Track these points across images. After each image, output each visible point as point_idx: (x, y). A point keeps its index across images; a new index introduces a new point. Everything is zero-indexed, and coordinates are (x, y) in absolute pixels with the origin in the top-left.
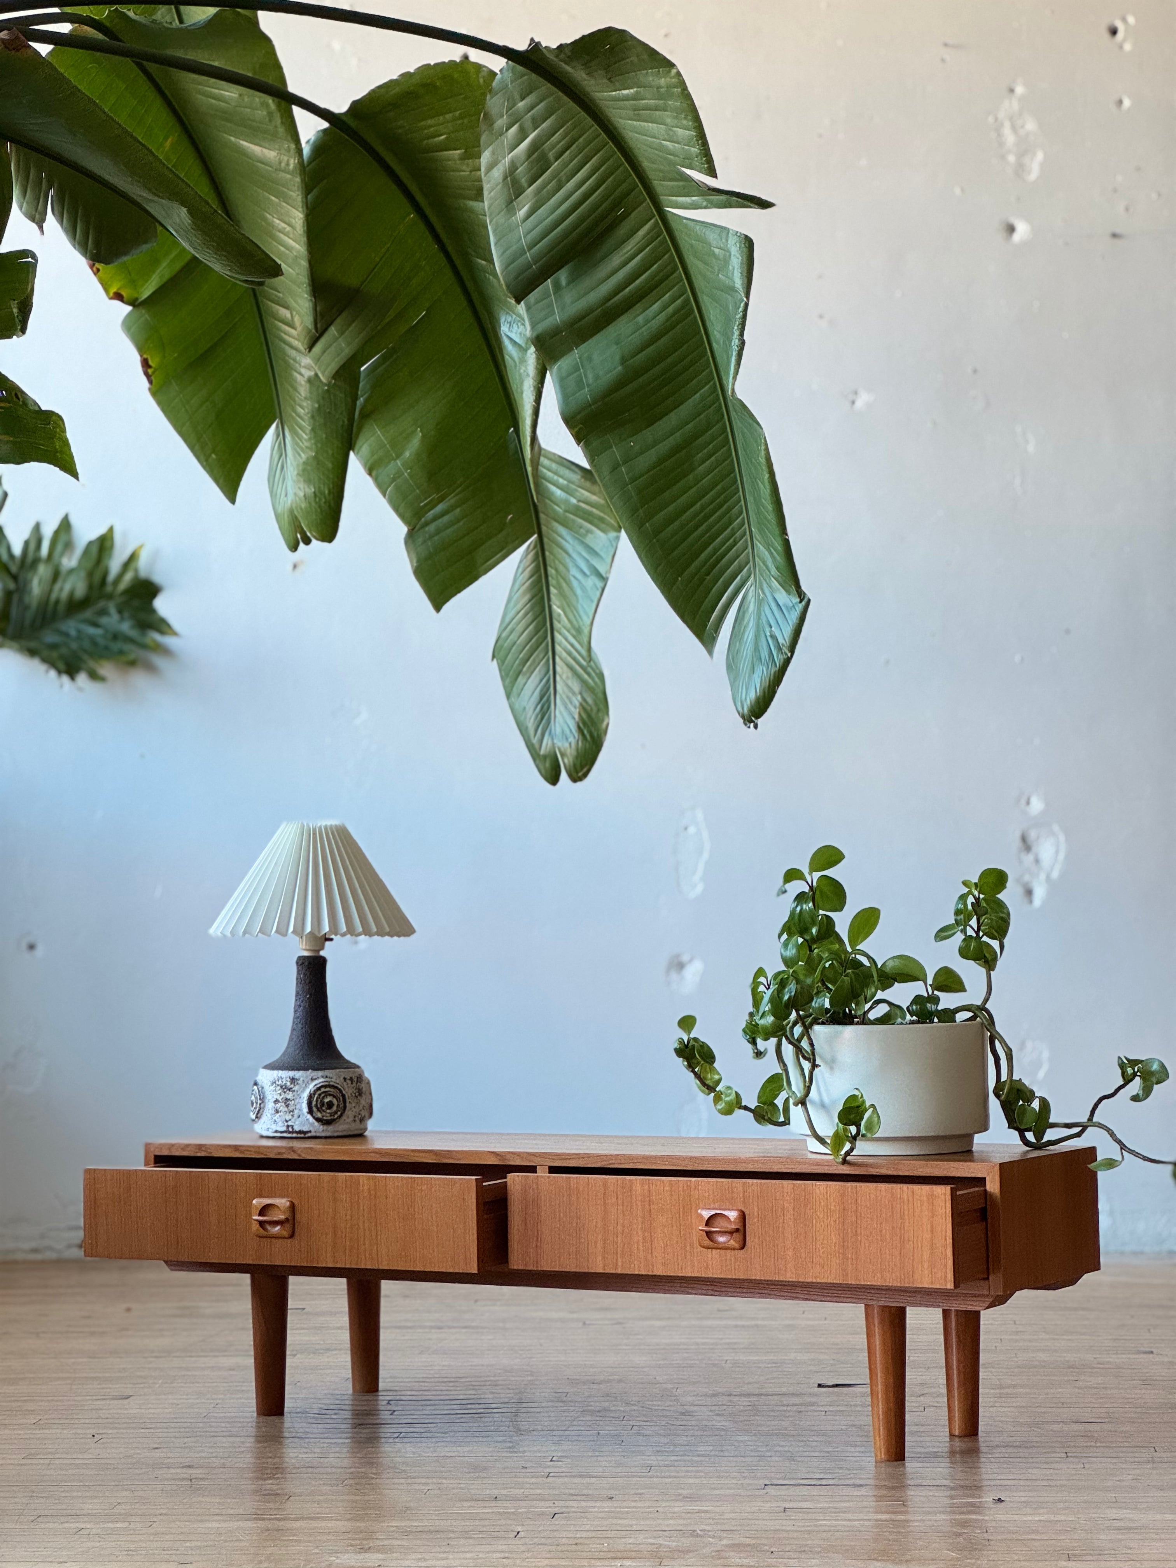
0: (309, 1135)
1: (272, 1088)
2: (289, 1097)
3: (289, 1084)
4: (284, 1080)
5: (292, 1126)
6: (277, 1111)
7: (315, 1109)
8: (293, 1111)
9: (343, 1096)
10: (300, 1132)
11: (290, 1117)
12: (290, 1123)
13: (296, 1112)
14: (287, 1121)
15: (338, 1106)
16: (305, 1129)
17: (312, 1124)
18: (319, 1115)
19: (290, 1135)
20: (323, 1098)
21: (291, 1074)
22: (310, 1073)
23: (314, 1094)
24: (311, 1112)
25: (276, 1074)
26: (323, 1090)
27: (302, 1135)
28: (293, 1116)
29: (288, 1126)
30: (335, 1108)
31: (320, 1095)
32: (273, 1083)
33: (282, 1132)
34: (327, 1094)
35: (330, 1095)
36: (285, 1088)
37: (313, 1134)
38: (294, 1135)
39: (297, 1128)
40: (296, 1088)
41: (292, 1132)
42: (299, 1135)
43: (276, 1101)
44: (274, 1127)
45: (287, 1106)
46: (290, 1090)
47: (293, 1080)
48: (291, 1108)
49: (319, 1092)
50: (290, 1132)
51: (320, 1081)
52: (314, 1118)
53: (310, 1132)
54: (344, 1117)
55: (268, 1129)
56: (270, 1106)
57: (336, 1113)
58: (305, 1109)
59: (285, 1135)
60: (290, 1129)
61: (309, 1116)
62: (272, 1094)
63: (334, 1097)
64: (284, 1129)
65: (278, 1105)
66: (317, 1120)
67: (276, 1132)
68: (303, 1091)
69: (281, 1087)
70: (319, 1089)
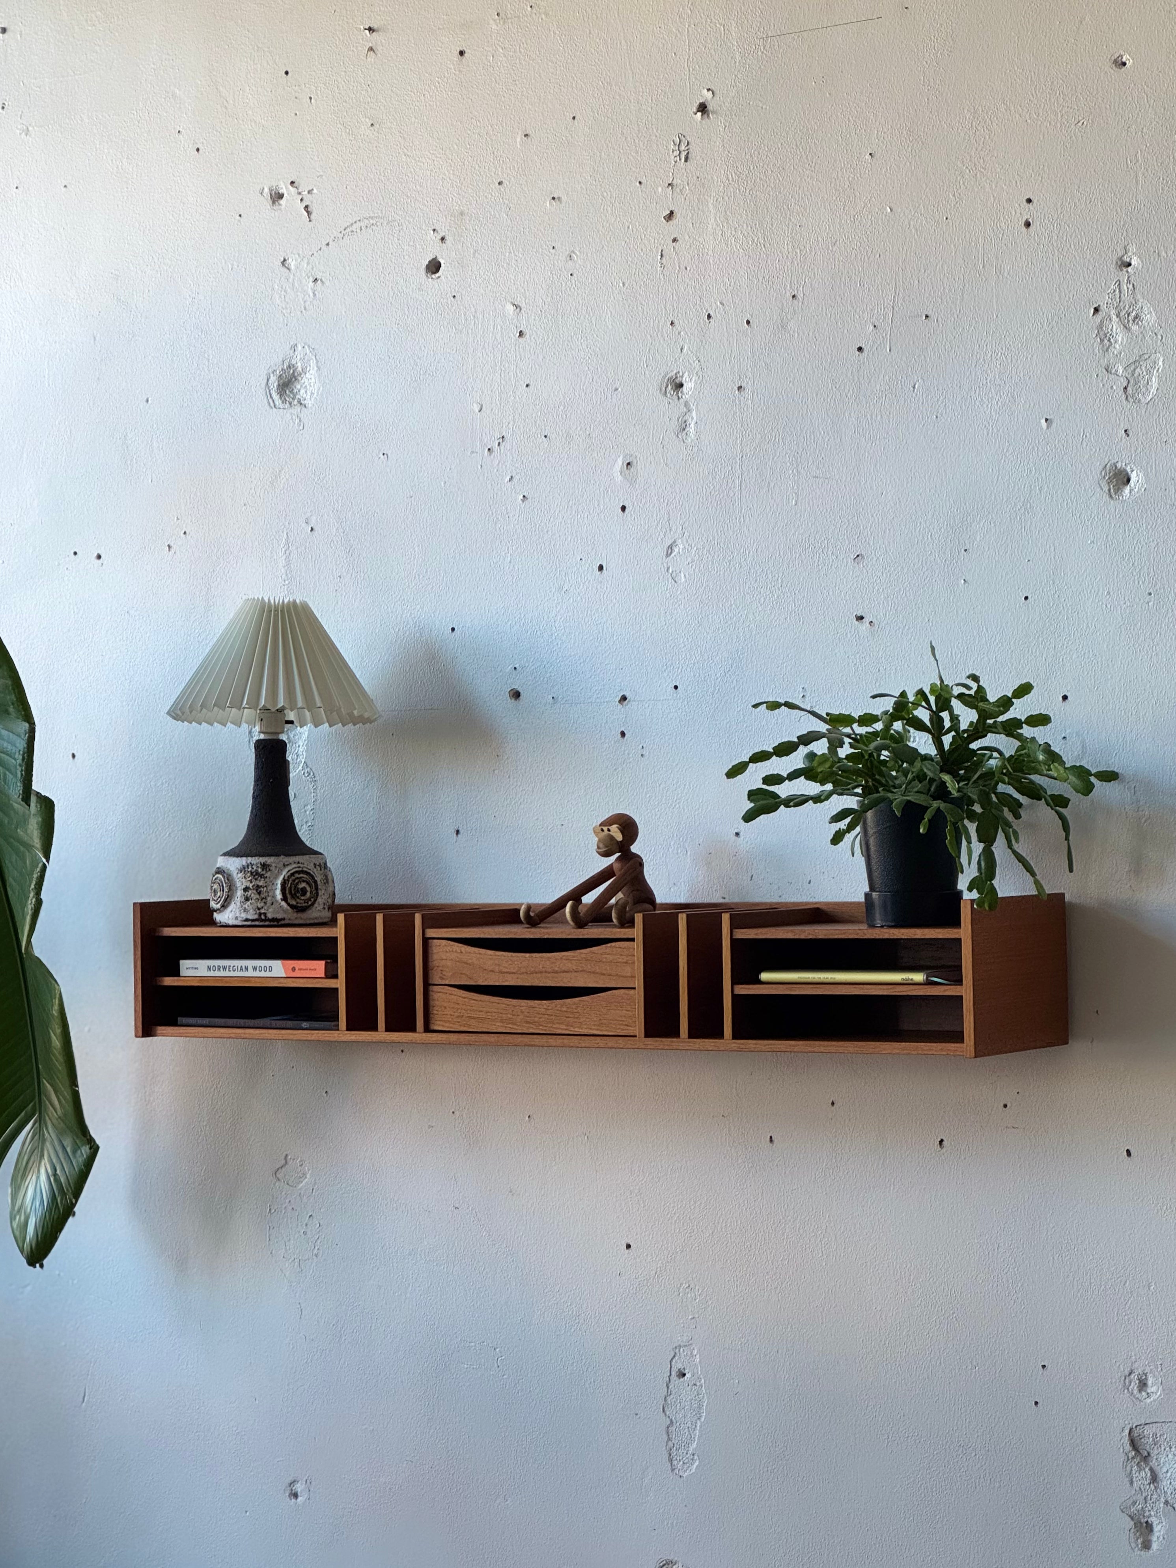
0: (283, 922)
1: (240, 875)
2: (261, 884)
3: (260, 870)
4: (255, 868)
5: (265, 914)
6: (247, 899)
7: (288, 896)
8: (266, 898)
9: (316, 882)
10: (273, 920)
11: (262, 904)
12: (262, 911)
13: (269, 899)
14: (259, 909)
15: (311, 892)
16: (279, 916)
17: (285, 911)
18: (293, 903)
19: (261, 923)
20: (297, 884)
21: (262, 860)
22: (283, 859)
23: (288, 880)
24: (285, 899)
25: (243, 861)
26: (297, 875)
27: (275, 923)
28: (265, 903)
29: (260, 914)
30: (308, 894)
31: (294, 881)
32: (243, 869)
33: (253, 920)
34: (301, 880)
35: (304, 881)
36: (255, 875)
37: (286, 922)
38: (267, 923)
39: (270, 916)
40: (268, 875)
41: (265, 920)
42: (272, 923)
43: (246, 889)
44: (244, 916)
45: (259, 893)
46: (261, 876)
47: (264, 866)
48: (263, 896)
49: (293, 878)
50: (262, 920)
51: (292, 868)
52: (289, 904)
53: (284, 919)
54: (316, 905)
55: (236, 918)
56: (239, 893)
57: (309, 899)
58: (279, 895)
59: (257, 923)
60: (263, 917)
61: (283, 903)
62: (241, 882)
63: (308, 883)
64: (256, 917)
65: (249, 893)
66: (291, 906)
67: (247, 920)
68: (276, 878)
69: (252, 873)
70: (292, 874)
